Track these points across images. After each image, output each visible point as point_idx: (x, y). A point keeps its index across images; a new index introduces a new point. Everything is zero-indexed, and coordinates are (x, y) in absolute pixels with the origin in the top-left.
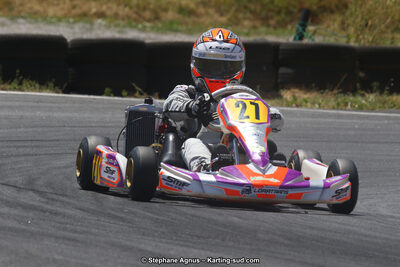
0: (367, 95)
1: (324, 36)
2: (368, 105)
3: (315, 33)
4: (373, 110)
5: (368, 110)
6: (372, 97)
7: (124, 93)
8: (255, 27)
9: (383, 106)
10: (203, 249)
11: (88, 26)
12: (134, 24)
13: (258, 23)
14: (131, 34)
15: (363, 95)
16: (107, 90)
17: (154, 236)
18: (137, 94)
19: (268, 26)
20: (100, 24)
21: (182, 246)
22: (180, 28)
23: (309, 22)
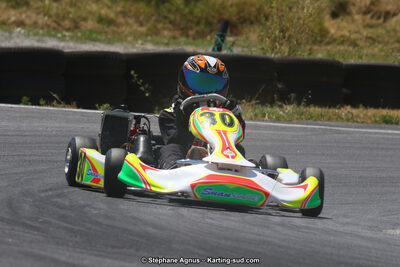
0: (285, 106)
1: (243, 47)
2: (286, 116)
3: (234, 43)
4: (290, 121)
5: (286, 121)
6: (289, 108)
7: (42, 102)
8: (174, 38)
9: (300, 118)
10: (116, 259)
11: (7, 34)
12: (53, 33)
13: (177, 33)
14: (51, 43)
15: (281, 106)
16: (25, 98)
17: (68, 245)
18: (55, 103)
19: (187, 36)
20: (20, 32)
21: (96, 255)
22: (99, 37)
23: (228, 33)
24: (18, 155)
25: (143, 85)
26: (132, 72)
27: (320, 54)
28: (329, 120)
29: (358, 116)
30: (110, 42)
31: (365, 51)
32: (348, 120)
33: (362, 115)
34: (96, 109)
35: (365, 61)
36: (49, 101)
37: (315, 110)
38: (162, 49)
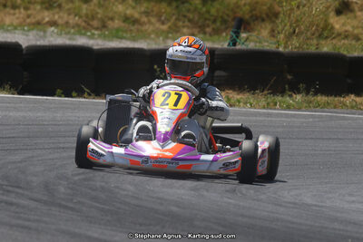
0: (294, 96)
1: (256, 42)
2: (295, 104)
3: (247, 39)
4: (299, 109)
5: (295, 109)
6: (299, 97)
7: (74, 94)
9: (309, 106)
11: (42, 33)
12: (83, 32)
13: (196, 31)
14: (81, 41)
15: (290, 96)
16: (59, 91)
17: (100, 224)
18: (86, 95)
19: (205, 33)
20: (53, 31)
22: (125, 35)
23: (242, 30)
24: (53, 143)
26: (155, 67)
27: (326, 48)
28: (335, 107)
29: (361, 104)
30: (134, 39)
32: (352, 107)
36: (81, 94)
37: (322, 99)
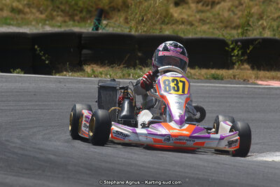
0: (144, 69)
1: (113, 27)
3: (107, 25)
6: (147, 70)
8: (65, 22)
10: (29, 178)
13: (67, 19)
15: (141, 69)
19: (74, 21)
21: (14, 176)
22: (12, 22)
23: (103, 18)
25: (44, 55)
26: (36, 47)
27: (168, 32)
29: (195, 75)
30: (19, 25)
31: (199, 29)
33: (197, 74)
34: (11, 72)
35: (199, 36)
38: (56, 30)
